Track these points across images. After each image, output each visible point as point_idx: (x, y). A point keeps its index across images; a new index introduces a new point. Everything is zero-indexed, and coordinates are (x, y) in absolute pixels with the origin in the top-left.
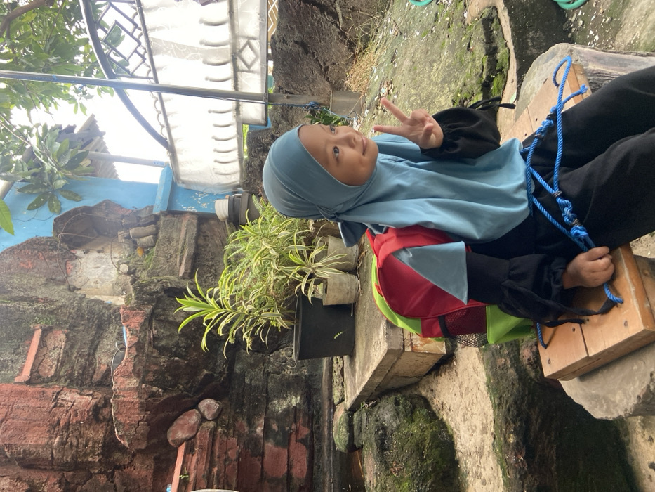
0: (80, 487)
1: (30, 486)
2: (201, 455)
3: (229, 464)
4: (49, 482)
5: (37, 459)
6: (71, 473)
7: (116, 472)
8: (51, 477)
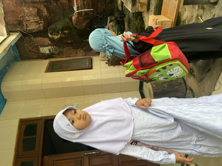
0: (50, 6)
1: (38, 9)
4: (42, 7)
5: (35, 2)
6: (46, 3)
7: (58, 2)
8: (41, 5)
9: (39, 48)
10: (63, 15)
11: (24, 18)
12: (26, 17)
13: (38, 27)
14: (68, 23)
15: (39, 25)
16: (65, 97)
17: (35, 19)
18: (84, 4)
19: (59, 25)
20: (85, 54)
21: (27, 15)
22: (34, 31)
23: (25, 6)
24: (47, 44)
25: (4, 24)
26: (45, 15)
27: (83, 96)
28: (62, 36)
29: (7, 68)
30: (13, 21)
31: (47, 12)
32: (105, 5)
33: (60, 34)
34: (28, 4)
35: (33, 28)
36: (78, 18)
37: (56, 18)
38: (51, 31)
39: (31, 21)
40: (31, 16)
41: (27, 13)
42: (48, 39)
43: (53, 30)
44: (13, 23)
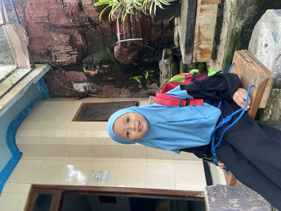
0: (86, 32)
1: (70, 35)
2: (126, 24)
3: (137, 25)
5: (67, 26)
6: (81, 29)
7: (97, 27)
8: (75, 31)
9: (73, 84)
10: (103, 44)
11: (52, 48)
12: (55, 46)
13: (70, 59)
14: (108, 55)
15: (72, 57)
16: (94, 158)
17: (66, 49)
18: (130, 31)
19: (97, 58)
20: (131, 95)
21: (56, 44)
22: (66, 65)
23: (54, 31)
24: (82, 79)
25: (28, 55)
26: (80, 44)
27: (118, 159)
28: (100, 72)
29: (29, 109)
30: (40, 50)
31: (82, 39)
32: (161, 31)
33: (98, 69)
34: (59, 30)
35: (63, 61)
36: (121, 49)
37: (94, 47)
38: (86, 64)
39: (62, 51)
40: (62, 45)
41: (57, 41)
42: (83, 73)
43: (89, 64)
44: (40, 52)
